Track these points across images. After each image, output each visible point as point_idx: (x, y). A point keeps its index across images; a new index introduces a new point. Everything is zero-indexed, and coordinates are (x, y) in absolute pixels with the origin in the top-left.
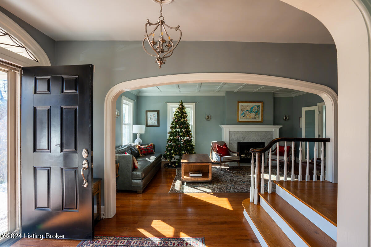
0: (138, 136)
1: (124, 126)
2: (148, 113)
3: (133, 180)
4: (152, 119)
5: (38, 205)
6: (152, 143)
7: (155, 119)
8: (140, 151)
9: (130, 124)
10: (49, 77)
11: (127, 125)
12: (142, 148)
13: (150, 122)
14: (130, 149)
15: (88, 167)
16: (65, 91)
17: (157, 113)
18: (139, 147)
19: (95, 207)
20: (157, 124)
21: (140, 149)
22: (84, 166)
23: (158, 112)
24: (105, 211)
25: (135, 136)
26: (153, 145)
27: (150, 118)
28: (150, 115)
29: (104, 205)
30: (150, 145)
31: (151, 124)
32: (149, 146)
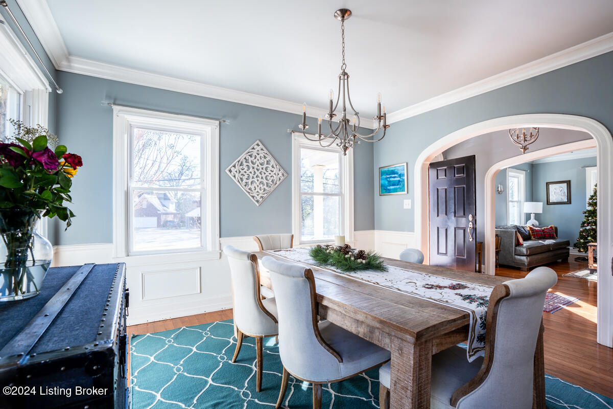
0: (532, 216)
1: (510, 204)
2: (550, 185)
3: (516, 256)
4: (557, 193)
5: (440, 252)
6: (553, 226)
7: (563, 194)
8: (532, 233)
9: (520, 201)
10: (446, 167)
11: (516, 203)
12: (535, 230)
13: (553, 199)
14: (518, 229)
15: (473, 228)
16: (456, 176)
17: (566, 184)
18: (531, 228)
19: (477, 265)
20: (566, 200)
21: (532, 230)
22: (470, 226)
23: (568, 183)
24: (485, 269)
25: (528, 217)
26: (554, 228)
27: (553, 193)
28: (554, 188)
29: (484, 265)
30: (549, 227)
31: (556, 201)
32: (547, 229)
